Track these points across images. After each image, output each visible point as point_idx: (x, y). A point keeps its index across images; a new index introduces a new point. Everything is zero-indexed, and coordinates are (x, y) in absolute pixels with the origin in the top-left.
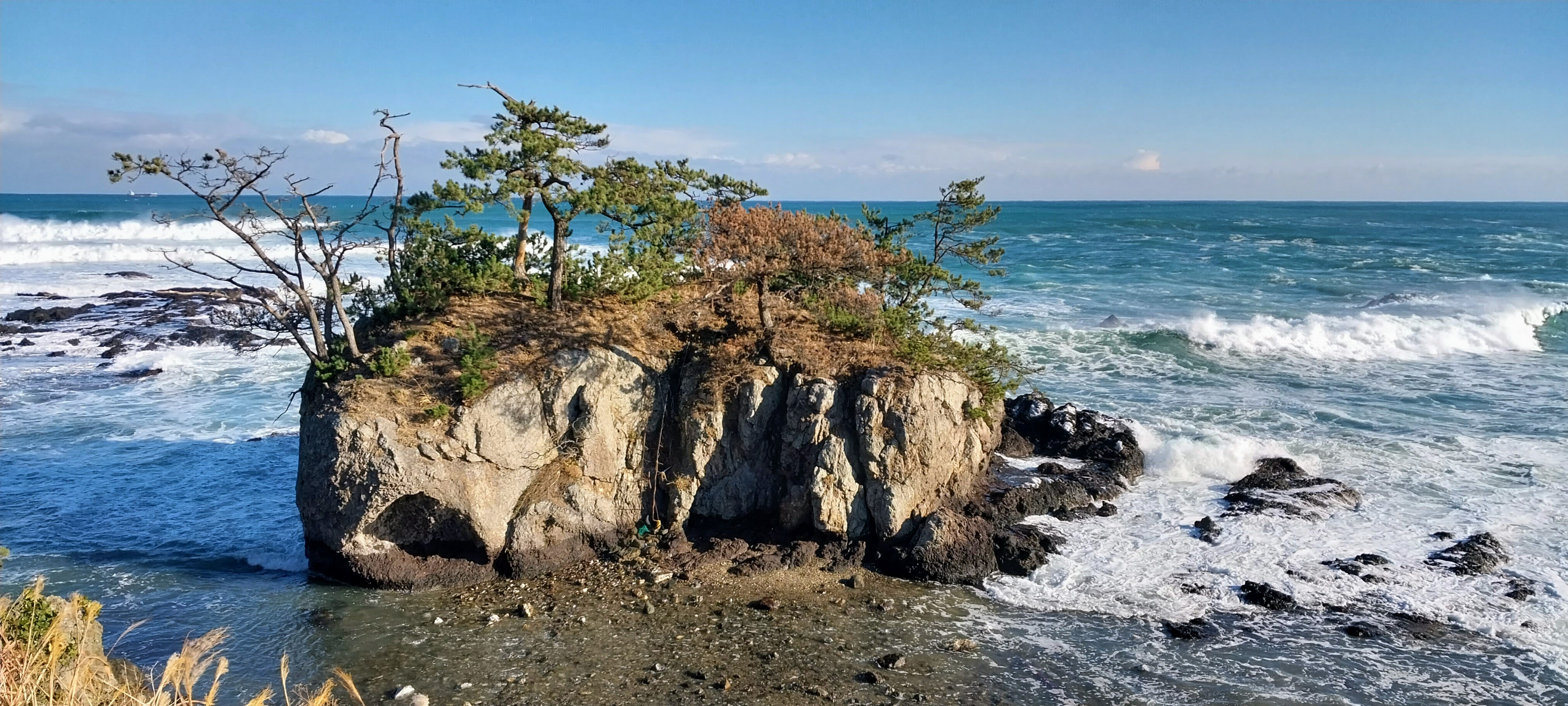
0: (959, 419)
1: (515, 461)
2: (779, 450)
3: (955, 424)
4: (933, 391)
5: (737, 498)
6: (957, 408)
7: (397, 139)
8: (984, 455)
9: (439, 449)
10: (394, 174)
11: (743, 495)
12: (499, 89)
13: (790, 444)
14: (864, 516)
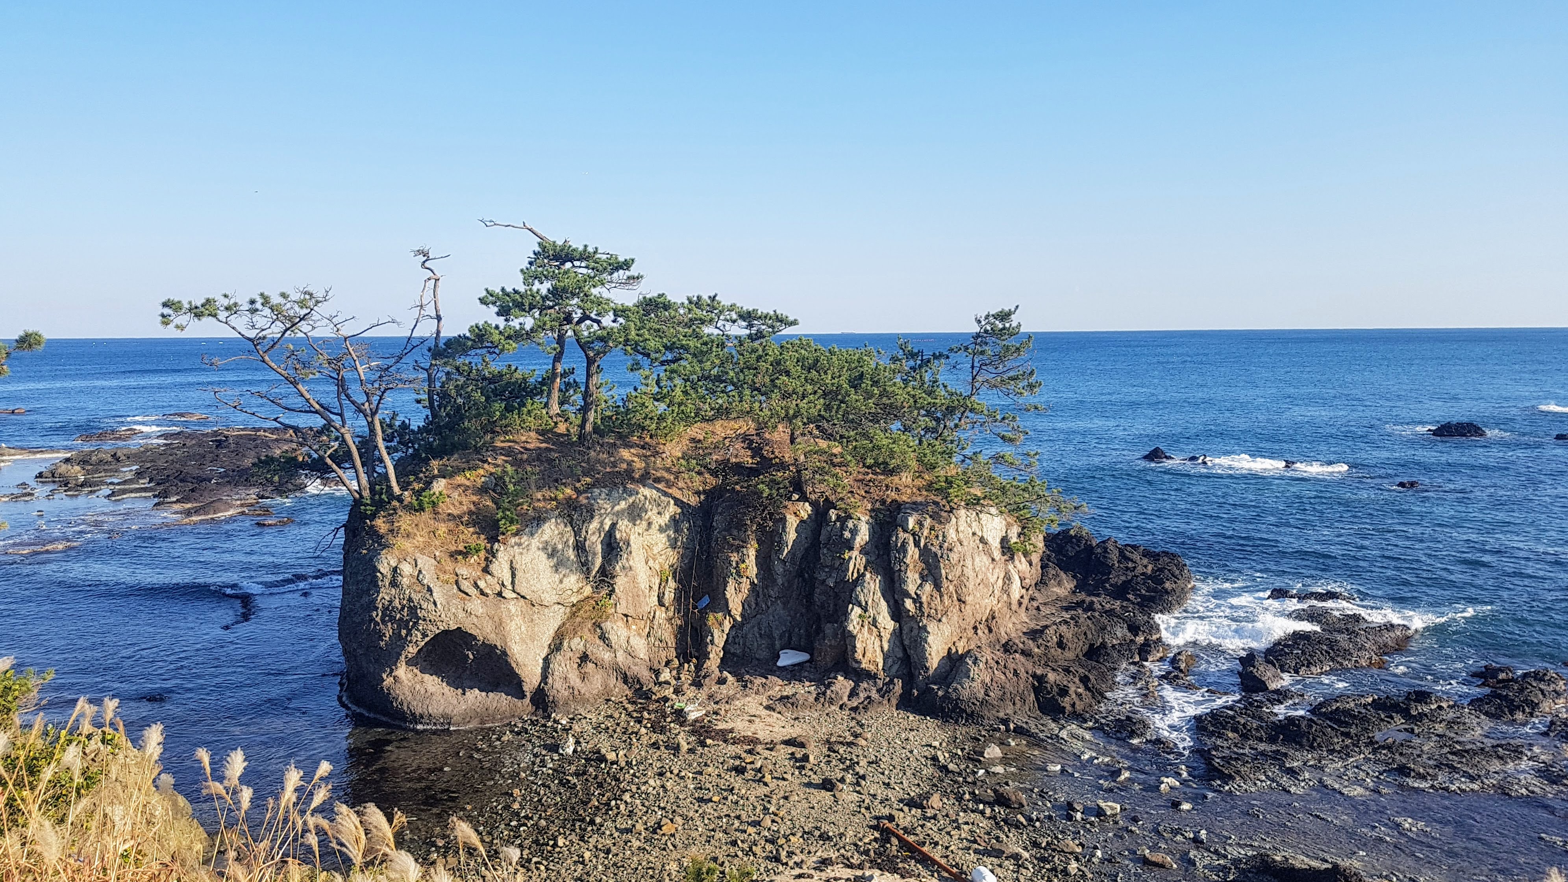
0: (997, 554)
1: (550, 598)
2: (813, 587)
3: (993, 560)
4: (970, 526)
5: (770, 636)
6: (995, 543)
7: (437, 280)
8: (1024, 591)
9: (476, 586)
10: (434, 314)
11: (776, 634)
12: (534, 229)
13: (824, 581)
14: (900, 655)
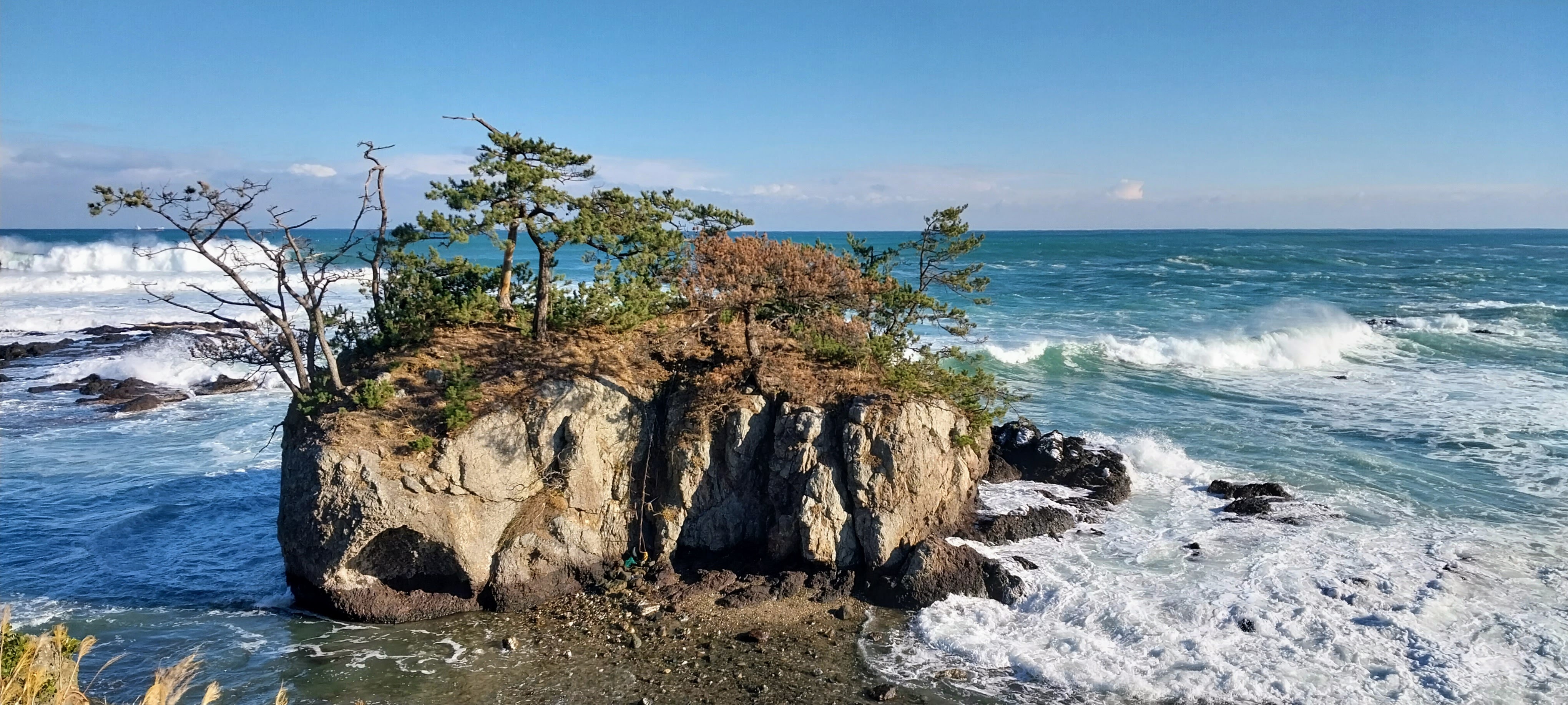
0: (946, 447)
1: (500, 493)
2: (767, 479)
3: (943, 452)
4: (920, 418)
5: (724, 528)
6: (944, 435)
7: (381, 170)
8: (972, 483)
9: (423, 482)
10: (378, 205)
11: (730, 526)
12: (484, 121)
13: (778, 473)
14: (853, 546)
